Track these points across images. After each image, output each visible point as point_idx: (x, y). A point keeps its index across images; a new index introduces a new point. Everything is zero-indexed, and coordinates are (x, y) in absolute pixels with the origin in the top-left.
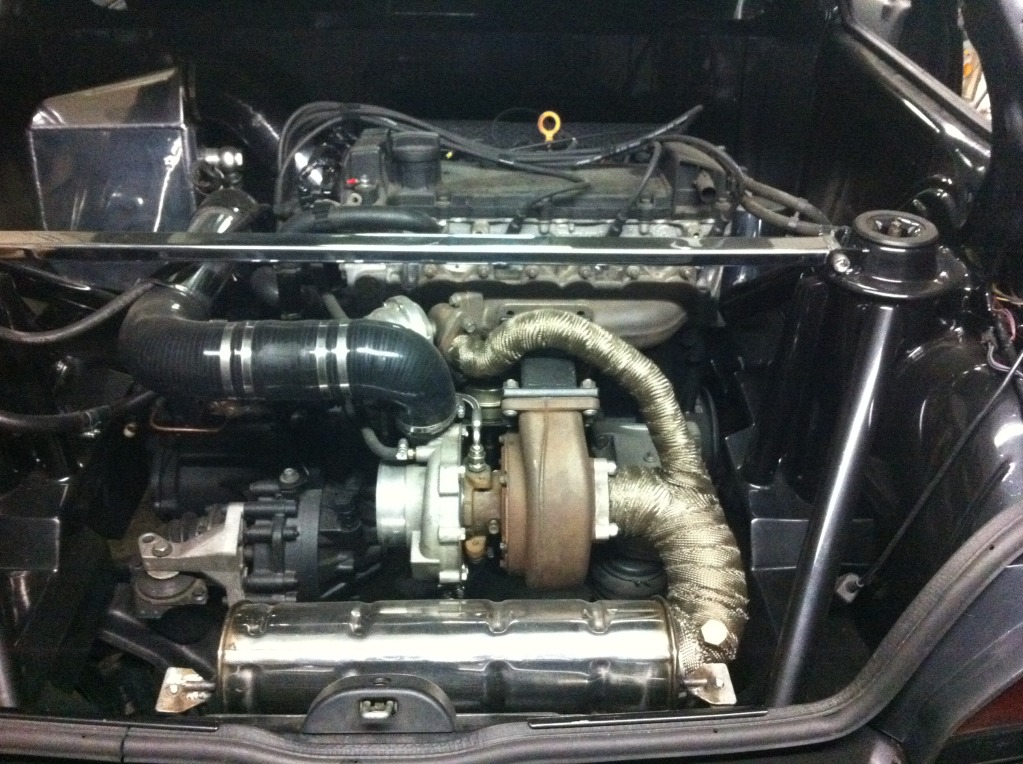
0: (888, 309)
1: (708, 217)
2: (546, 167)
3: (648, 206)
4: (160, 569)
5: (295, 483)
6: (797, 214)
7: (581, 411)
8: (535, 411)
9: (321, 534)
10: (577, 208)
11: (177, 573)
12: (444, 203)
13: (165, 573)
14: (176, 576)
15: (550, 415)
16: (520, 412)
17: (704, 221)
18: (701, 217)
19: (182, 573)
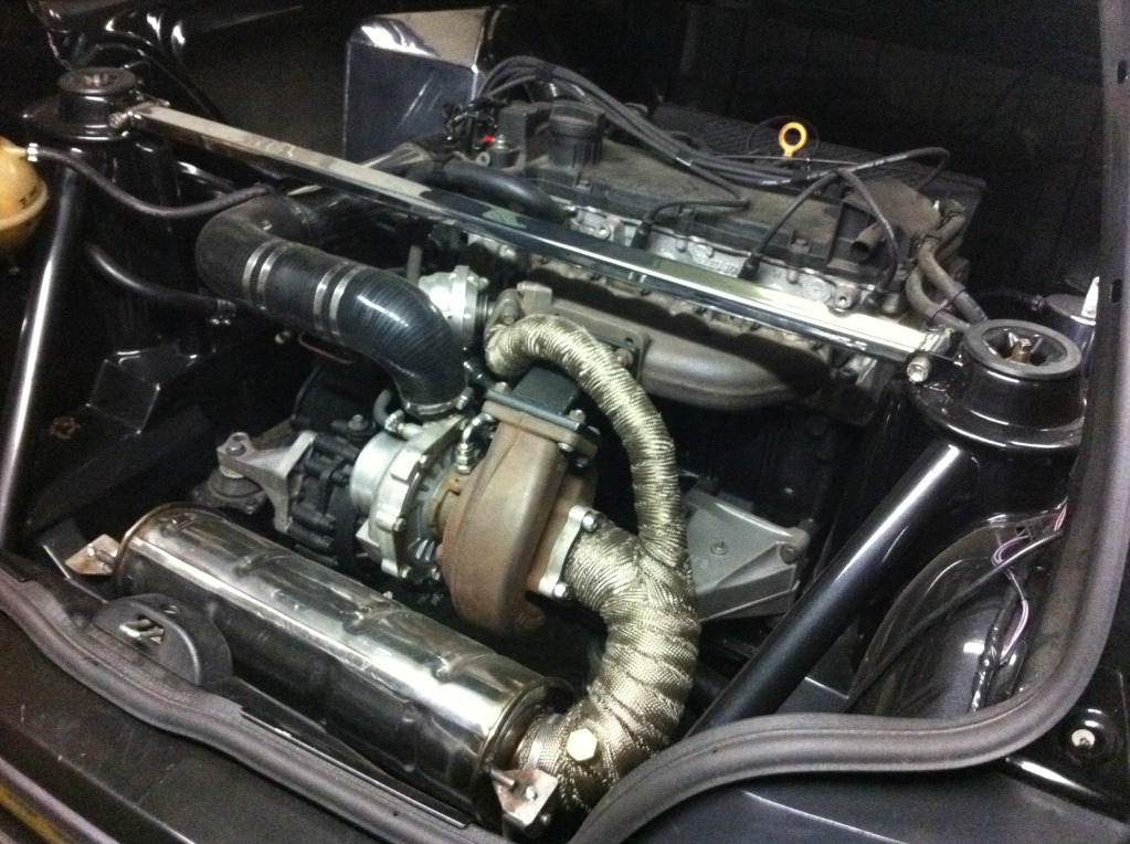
1: (869, 282)
2: (728, 179)
3: (798, 248)
4: (229, 466)
5: (358, 432)
7: (556, 442)
8: (510, 424)
10: (717, 230)
11: (241, 476)
12: (582, 188)
13: (232, 472)
14: (239, 480)
15: (521, 434)
16: (497, 420)
17: (864, 285)
18: (861, 279)
19: (246, 479)
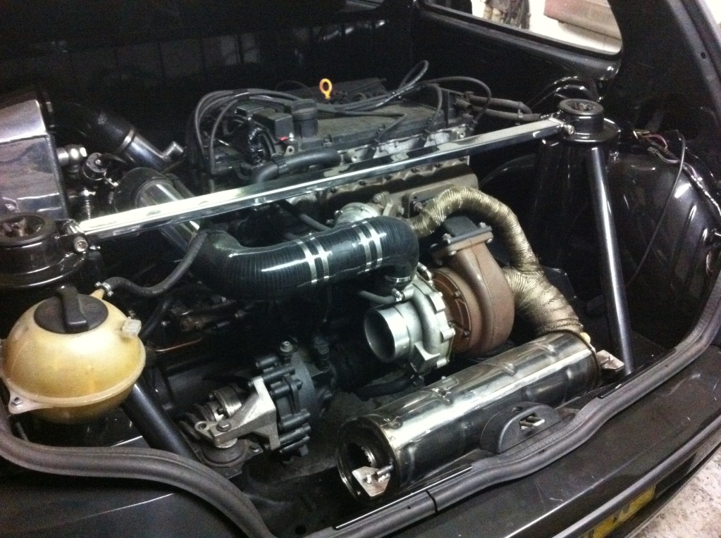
0: (595, 149)
4: (227, 441)
6: (519, 111)
7: (485, 242)
8: (466, 248)
9: (313, 378)
11: (237, 440)
12: (329, 143)
13: (230, 442)
15: (474, 248)
16: (458, 251)
19: (240, 438)
